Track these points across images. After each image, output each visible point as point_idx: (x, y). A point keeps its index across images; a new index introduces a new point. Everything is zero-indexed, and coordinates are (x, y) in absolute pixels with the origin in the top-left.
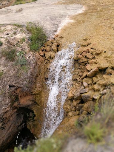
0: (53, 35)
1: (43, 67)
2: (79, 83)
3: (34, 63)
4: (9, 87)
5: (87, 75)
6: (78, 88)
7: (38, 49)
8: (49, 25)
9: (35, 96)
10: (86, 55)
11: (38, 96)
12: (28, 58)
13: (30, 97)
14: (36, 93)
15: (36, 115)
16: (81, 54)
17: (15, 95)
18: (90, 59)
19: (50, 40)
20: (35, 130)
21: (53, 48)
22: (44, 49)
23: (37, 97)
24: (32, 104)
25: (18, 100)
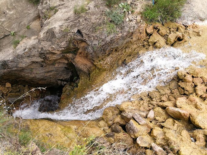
0: (192, 21)
1: (135, 46)
2: (150, 105)
3: (129, 32)
4: (76, 31)
5: (167, 108)
6: (142, 109)
7: (151, 21)
8: (203, 5)
9: (94, 68)
10: (199, 84)
11: (98, 71)
12: (127, 20)
13: (89, 64)
14: (97, 66)
15: (78, 87)
16: (193, 77)
17: (75, 45)
18: (196, 94)
19: (180, 23)
20: (65, 99)
21: (170, 36)
22: (158, 28)
23: (95, 71)
24: (85, 73)
25: (76, 54)
